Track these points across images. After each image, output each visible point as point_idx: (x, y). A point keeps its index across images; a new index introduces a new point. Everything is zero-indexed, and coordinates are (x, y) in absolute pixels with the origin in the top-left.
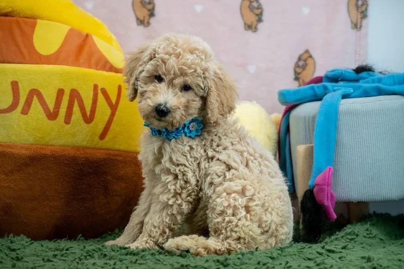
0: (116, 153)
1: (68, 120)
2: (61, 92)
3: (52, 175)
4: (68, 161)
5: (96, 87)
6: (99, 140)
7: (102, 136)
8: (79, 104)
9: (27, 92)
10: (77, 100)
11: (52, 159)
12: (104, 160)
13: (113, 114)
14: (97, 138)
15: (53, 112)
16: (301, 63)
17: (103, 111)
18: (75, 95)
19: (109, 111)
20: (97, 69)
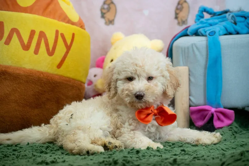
0: (67, 79)
1: (36, 52)
2: (33, 33)
3: (23, 88)
4: (35, 80)
5: (57, 32)
6: (56, 68)
7: (59, 66)
8: (45, 41)
9: (10, 30)
10: (44, 39)
11: (24, 77)
12: (59, 83)
13: (67, 53)
14: (55, 67)
15: (27, 45)
16: (179, 6)
17: (61, 49)
18: (42, 35)
19: (65, 50)
20: (59, 20)
